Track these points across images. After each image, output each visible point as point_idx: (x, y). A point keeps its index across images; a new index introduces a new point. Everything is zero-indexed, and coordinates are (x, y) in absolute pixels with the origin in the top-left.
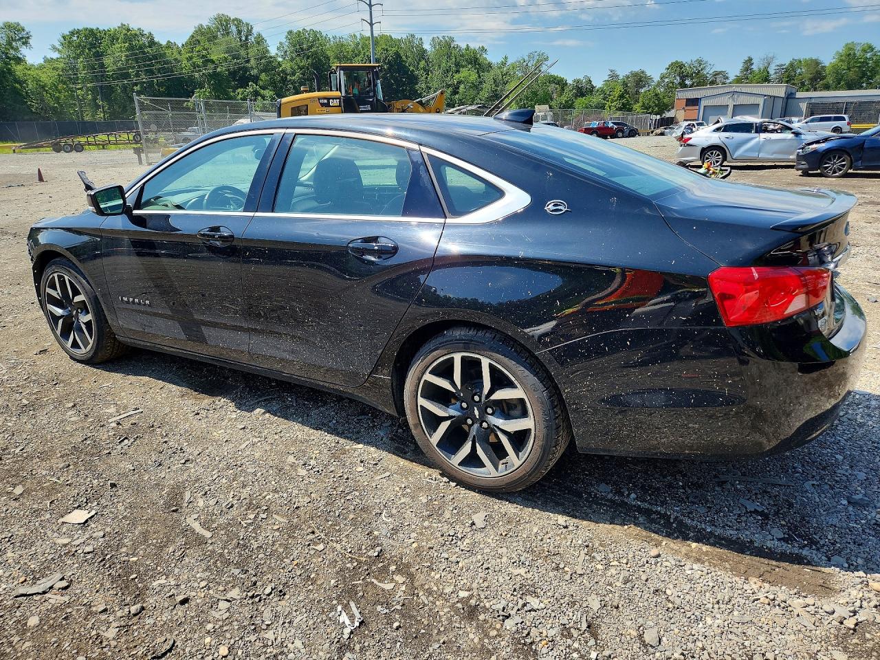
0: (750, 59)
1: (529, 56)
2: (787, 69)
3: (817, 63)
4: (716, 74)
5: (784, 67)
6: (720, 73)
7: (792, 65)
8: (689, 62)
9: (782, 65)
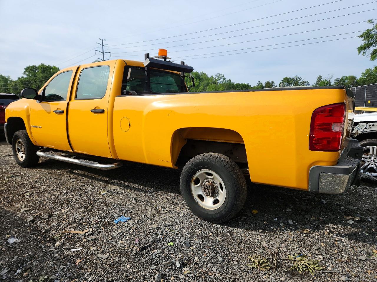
0: (320, 77)
1: (216, 75)
2: (341, 81)
3: (353, 78)
4: (304, 83)
5: (339, 79)
6: (305, 82)
7: (342, 78)
8: (292, 78)
9: (338, 79)
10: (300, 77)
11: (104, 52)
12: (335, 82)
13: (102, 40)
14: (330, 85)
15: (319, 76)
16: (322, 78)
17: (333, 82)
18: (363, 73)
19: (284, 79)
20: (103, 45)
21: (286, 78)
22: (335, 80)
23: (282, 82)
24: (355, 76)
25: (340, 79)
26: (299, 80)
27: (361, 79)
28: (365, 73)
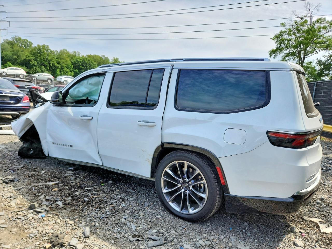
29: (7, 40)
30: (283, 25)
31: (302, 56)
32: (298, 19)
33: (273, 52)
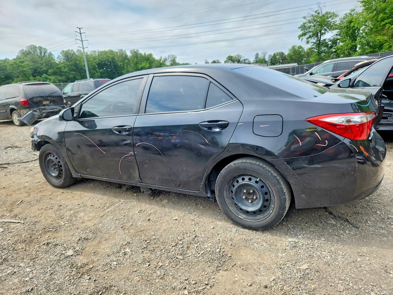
10: (241, 54)
11: (83, 40)
12: (269, 58)
13: (80, 29)
14: (265, 61)
15: (256, 53)
16: (258, 55)
17: (267, 59)
18: (290, 49)
19: (228, 57)
20: (81, 34)
21: (230, 56)
22: (269, 56)
23: (226, 60)
24: (284, 52)
25: (272, 55)
26: (241, 58)
27: (288, 54)
28: (291, 49)
29: (23, 50)
30: (304, 18)
31: (319, 36)
32: (314, 13)
33: (300, 36)
